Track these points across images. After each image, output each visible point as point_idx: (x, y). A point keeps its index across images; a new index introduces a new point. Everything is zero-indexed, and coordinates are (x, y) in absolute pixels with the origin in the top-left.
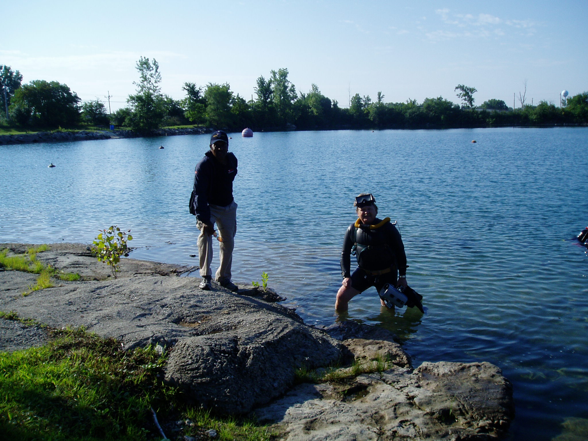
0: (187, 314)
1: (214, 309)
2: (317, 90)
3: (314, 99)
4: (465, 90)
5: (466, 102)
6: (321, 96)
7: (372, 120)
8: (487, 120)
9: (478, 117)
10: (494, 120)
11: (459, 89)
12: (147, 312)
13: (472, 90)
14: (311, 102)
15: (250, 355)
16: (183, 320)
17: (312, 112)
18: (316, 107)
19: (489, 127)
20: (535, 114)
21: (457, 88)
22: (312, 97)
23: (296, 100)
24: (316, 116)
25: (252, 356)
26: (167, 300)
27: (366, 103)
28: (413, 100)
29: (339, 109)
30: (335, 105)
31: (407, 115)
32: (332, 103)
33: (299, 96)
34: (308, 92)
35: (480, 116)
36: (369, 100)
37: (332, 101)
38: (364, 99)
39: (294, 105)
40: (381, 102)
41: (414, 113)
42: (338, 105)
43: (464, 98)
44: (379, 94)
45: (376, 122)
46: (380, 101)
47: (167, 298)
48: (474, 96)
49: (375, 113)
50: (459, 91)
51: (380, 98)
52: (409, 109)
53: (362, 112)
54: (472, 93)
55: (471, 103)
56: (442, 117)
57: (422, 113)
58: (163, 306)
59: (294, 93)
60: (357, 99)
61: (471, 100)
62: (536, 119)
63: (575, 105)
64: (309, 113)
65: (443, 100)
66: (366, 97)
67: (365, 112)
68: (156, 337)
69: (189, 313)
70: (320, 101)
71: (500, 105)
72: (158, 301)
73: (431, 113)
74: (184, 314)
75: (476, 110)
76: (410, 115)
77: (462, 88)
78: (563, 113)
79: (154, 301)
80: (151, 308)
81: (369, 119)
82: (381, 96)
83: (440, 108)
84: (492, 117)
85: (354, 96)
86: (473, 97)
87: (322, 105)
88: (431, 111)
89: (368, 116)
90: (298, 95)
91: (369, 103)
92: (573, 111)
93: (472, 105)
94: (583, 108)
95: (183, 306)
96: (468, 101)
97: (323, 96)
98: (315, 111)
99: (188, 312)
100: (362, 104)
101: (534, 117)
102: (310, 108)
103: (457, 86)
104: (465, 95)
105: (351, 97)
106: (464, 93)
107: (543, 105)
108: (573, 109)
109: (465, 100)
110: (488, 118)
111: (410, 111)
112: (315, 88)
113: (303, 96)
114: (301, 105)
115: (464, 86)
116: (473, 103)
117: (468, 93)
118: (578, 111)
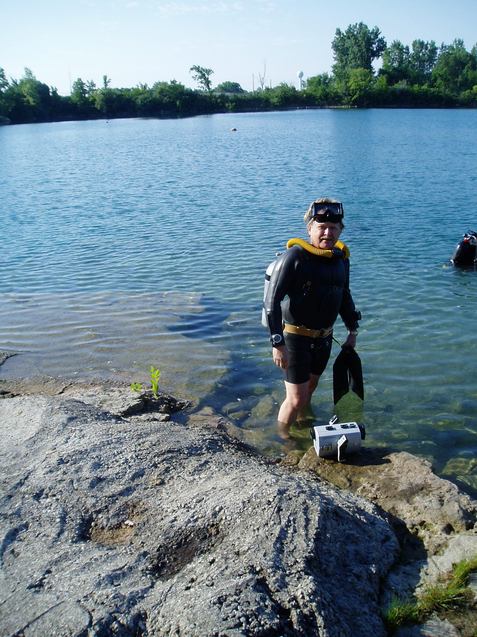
0: (94, 506)
1: (133, 479)
2: (31, 74)
3: (28, 86)
4: (201, 72)
5: (203, 85)
6: (36, 82)
7: (99, 108)
8: (227, 105)
9: (216, 101)
10: (234, 104)
11: (194, 71)
12: (16, 524)
13: (209, 72)
14: (25, 90)
15: (315, 618)
16: (93, 524)
17: (28, 101)
18: (32, 96)
19: (229, 113)
20: (277, 97)
21: (192, 69)
22: (26, 84)
23: (7, 88)
24: (33, 106)
25: (320, 621)
26: (39, 478)
27: (90, 90)
28: (144, 85)
29: (59, 97)
30: (55, 92)
31: (139, 101)
32: (51, 91)
33: (11, 83)
34: (21, 78)
35: (219, 100)
36: (93, 85)
37: (50, 87)
38: (88, 85)
39: (5, 94)
40: (108, 87)
41: (145, 99)
42: (58, 92)
43: (200, 80)
44: (105, 78)
45: (104, 111)
46: (106, 85)
47: (34, 470)
48: (211, 78)
49: (102, 100)
50: (194, 73)
51: (106, 83)
52: (140, 94)
53: (87, 99)
54: (208, 75)
55: (208, 86)
56: (178, 103)
57: (155, 99)
58: (37, 497)
59: (4, 79)
60: (80, 85)
61: (208, 83)
62: (277, 102)
63: (317, 86)
64: (24, 102)
65: (177, 83)
66: (90, 82)
67: (90, 100)
68: (100, 621)
69: (97, 502)
70: (36, 88)
71: (235, 87)
72: (21, 484)
73: (165, 99)
74: (89, 506)
75: (214, 93)
76: (142, 102)
77: (197, 69)
78: (305, 95)
79: (16, 488)
80: (19, 509)
81: (96, 108)
82: (107, 81)
83: (175, 93)
84: (232, 102)
85: (76, 81)
86: (209, 79)
87: (39, 92)
88: (165, 96)
89: (94, 105)
90: (9, 82)
91: (94, 88)
92: (314, 93)
93: (209, 89)
94: (324, 90)
95: (75, 485)
96: (205, 84)
97: (39, 82)
98: (31, 100)
99: (94, 501)
100: (86, 90)
101: (275, 100)
102: (25, 97)
103: (192, 67)
104: (201, 78)
105: (73, 82)
106: (200, 75)
107: (283, 88)
108: (315, 91)
109: (202, 82)
110: (227, 102)
111: (141, 97)
112: (29, 73)
113: (15, 83)
114: (14, 93)
115: (199, 67)
116: (210, 87)
117: (204, 75)
118: (319, 93)
